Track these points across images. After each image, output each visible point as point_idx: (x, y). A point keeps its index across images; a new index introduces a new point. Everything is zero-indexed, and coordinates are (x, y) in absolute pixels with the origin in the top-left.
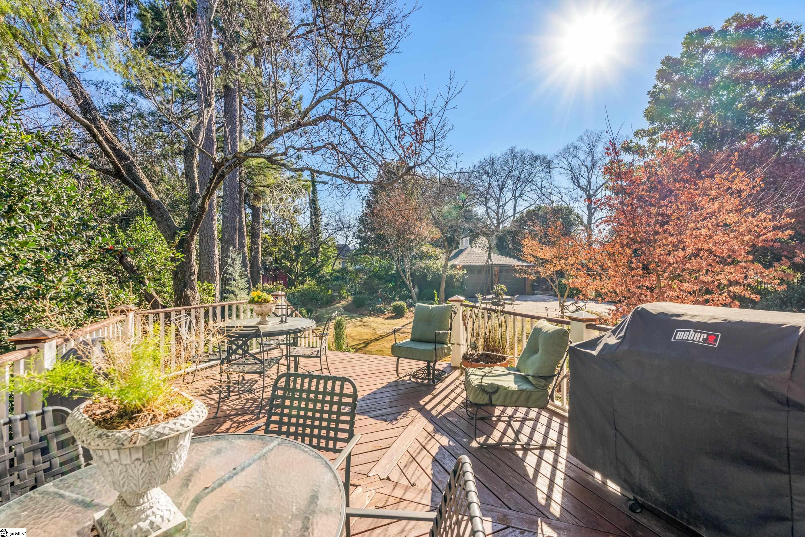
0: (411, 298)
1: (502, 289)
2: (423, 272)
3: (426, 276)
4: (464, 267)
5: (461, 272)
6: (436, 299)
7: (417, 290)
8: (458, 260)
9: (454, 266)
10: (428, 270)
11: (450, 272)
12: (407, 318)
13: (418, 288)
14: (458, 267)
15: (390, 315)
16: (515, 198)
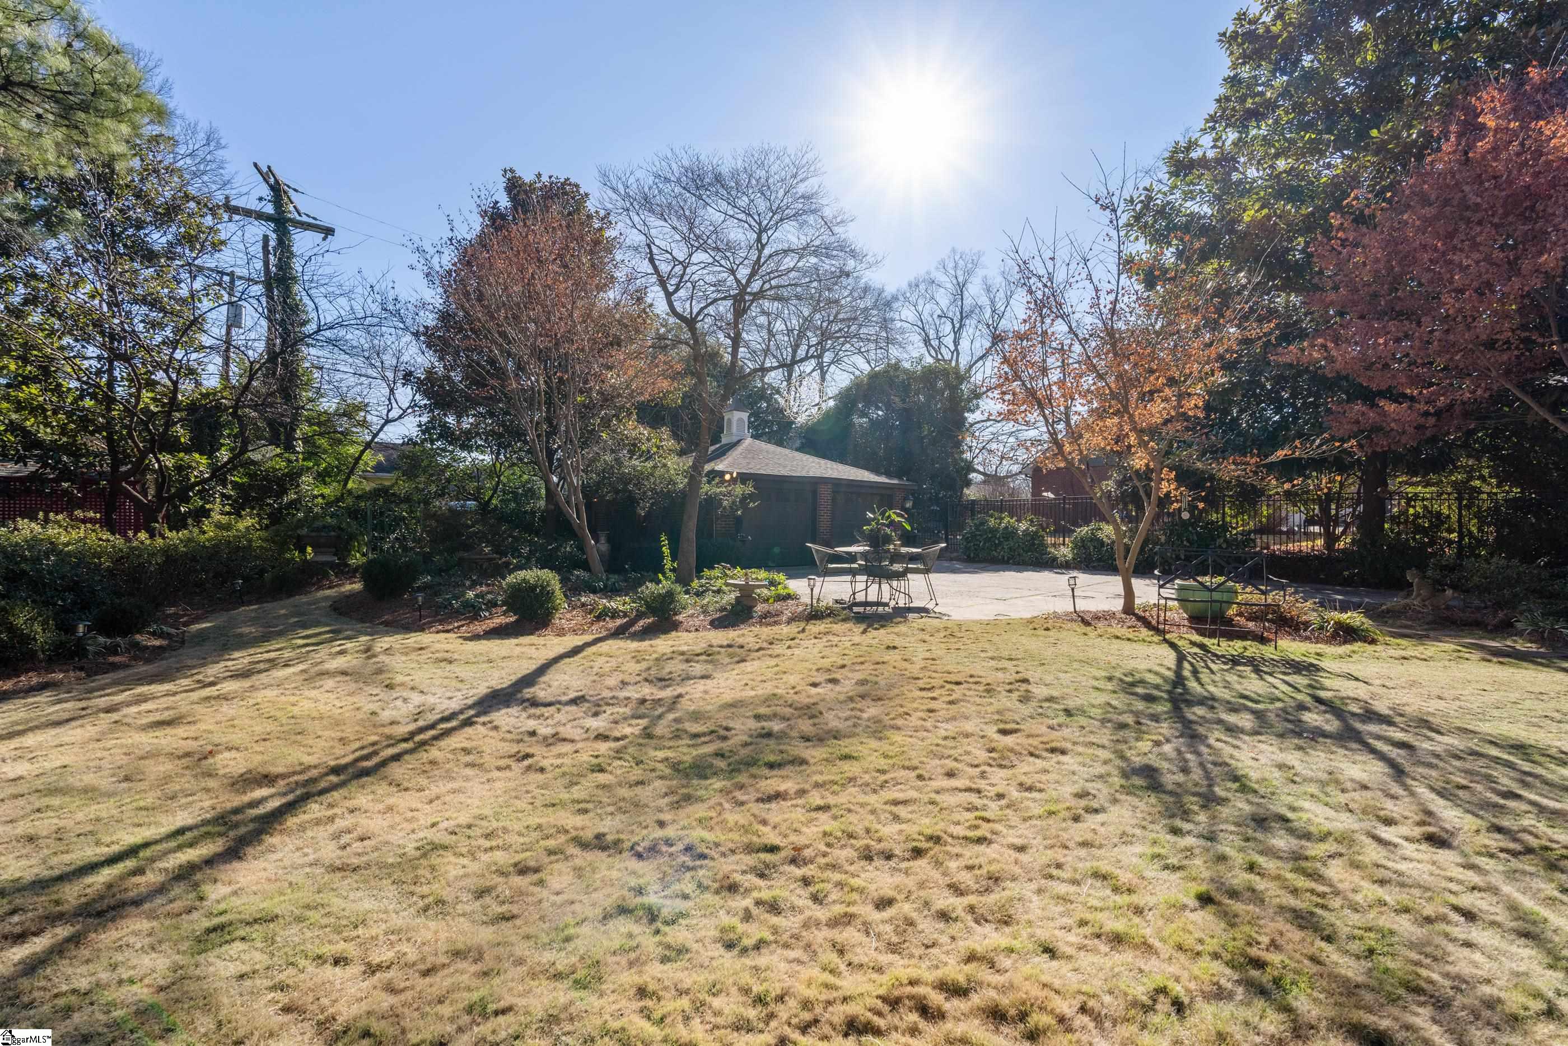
0: (586, 566)
1: (892, 524)
2: (625, 490)
3: (632, 501)
4: (743, 478)
5: (739, 489)
6: (668, 563)
7: (604, 547)
8: (726, 462)
9: (714, 474)
10: (638, 485)
11: (706, 488)
12: (561, 633)
13: (609, 540)
14: (727, 477)
15: (499, 620)
16: (821, 368)
